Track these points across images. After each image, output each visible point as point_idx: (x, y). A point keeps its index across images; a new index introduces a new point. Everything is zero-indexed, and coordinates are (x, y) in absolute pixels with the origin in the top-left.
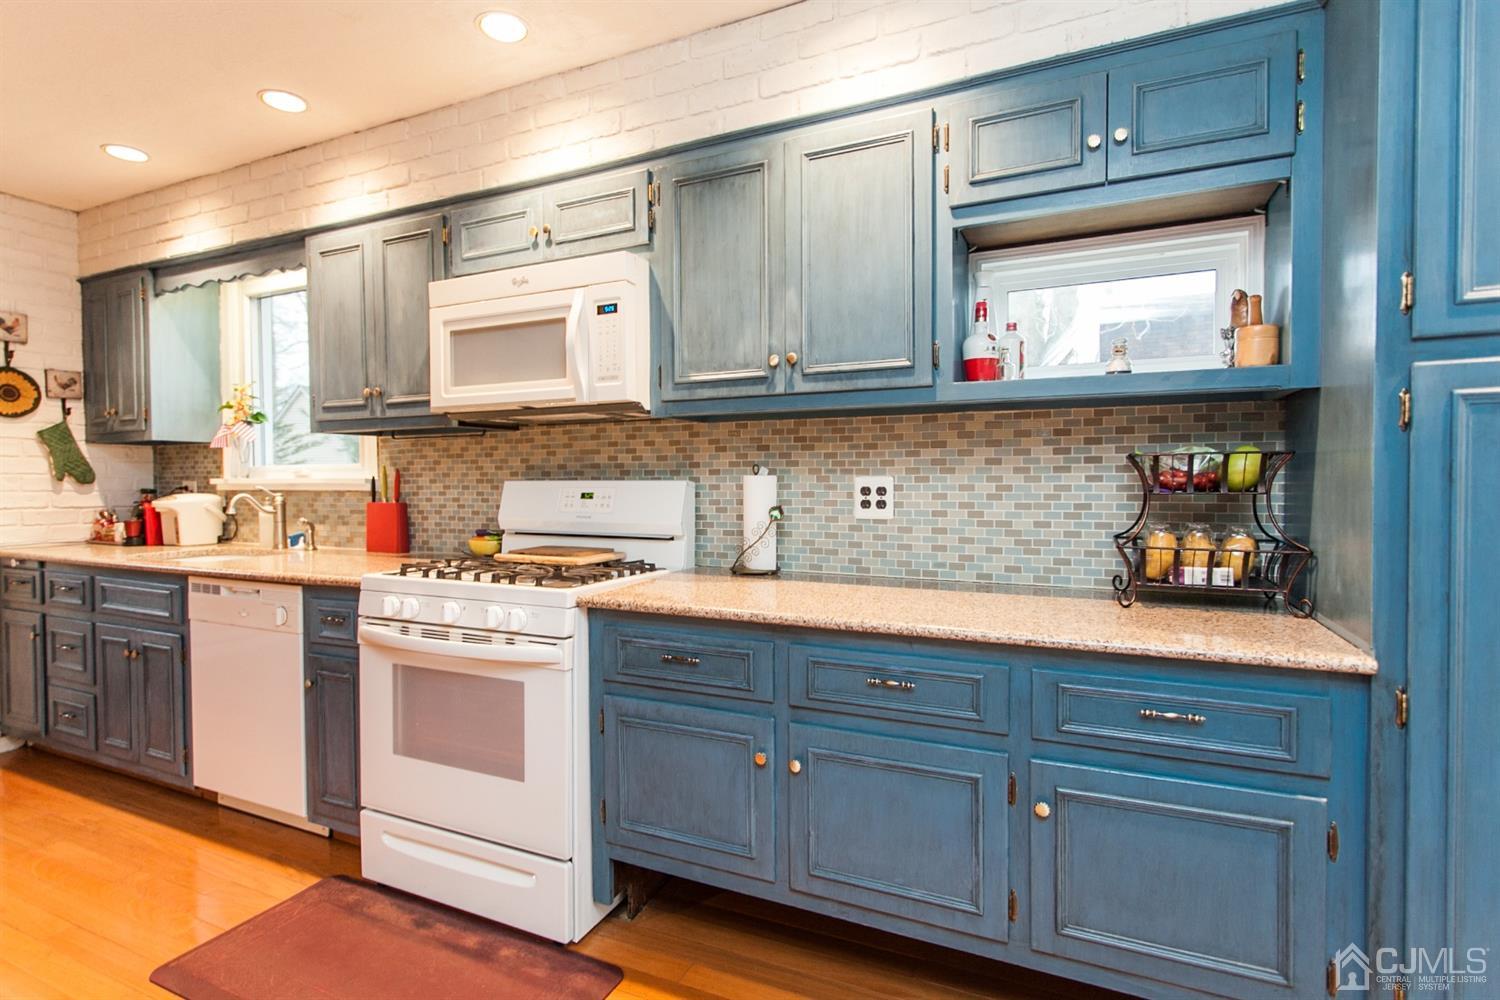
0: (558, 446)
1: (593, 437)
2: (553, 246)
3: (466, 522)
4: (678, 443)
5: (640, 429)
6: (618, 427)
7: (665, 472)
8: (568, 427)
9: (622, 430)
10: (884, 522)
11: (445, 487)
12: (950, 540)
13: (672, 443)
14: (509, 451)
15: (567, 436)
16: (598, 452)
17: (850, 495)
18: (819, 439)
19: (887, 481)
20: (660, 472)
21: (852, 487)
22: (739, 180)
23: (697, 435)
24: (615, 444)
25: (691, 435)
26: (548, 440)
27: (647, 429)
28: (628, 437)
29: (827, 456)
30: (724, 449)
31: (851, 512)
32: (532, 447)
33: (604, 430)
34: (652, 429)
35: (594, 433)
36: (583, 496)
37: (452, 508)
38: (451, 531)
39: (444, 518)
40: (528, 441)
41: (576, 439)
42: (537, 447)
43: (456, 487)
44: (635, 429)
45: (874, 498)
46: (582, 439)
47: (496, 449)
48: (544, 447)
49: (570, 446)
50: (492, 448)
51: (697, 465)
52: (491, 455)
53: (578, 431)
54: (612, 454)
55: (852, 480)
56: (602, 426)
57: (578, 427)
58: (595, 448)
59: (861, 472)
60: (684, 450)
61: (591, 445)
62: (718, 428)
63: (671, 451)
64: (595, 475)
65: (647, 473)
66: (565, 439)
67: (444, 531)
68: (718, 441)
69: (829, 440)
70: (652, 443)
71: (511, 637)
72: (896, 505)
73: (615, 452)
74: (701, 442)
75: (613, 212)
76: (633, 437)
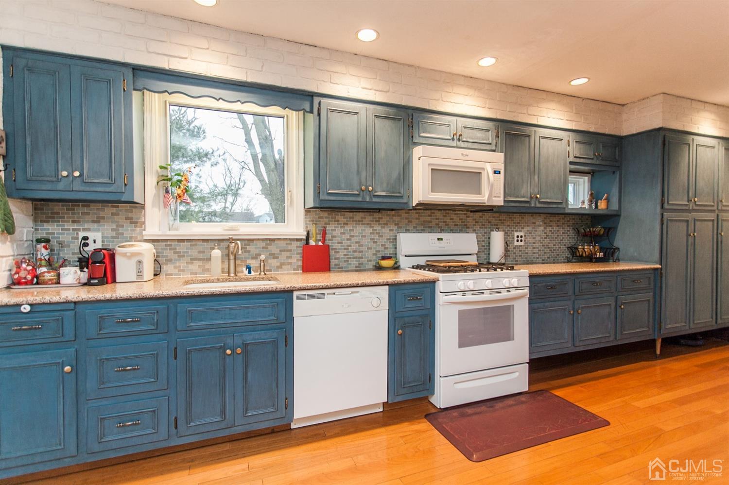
0: (414, 219)
1: (429, 216)
2: (461, 142)
3: (364, 253)
4: (462, 219)
5: (448, 213)
6: (440, 212)
7: (457, 230)
8: (418, 211)
9: (441, 214)
10: (521, 246)
11: (351, 236)
12: (536, 251)
13: (460, 219)
14: (388, 219)
15: (417, 215)
16: (431, 222)
17: (513, 238)
18: (505, 220)
19: (522, 234)
20: (455, 230)
21: (514, 235)
22: (523, 138)
23: (469, 217)
24: (438, 219)
25: (467, 217)
26: (408, 216)
27: (451, 214)
28: (444, 216)
29: (508, 226)
30: (477, 222)
31: (514, 243)
32: (401, 219)
33: (434, 213)
34: (453, 214)
35: (430, 214)
36: (438, 239)
37: (354, 247)
38: (354, 258)
39: (350, 252)
40: (398, 216)
41: (421, 216)
42: (403, 219)
43: (359, 236)
44: (446, 213)
45: (520, 239)
46: (424, 216)
47: (382, 218)
48: (406, 219)
49: (419, 219)
50: (379, 218)
51: (468, 228)
52: (379, 221)
53: (422, 213)
54: (437, 223)
55: (514, 233)
56: (433, 211)
57: (422, 211)
58: (430, 220)
59: (517, 231)
60: (464, 222)
61: (428, 219)
62: (475, 214)
63: (460, 222)
64: (430, 231)
65: (451, 230)
66: (417, 216)
67: (350, 258)
68: (475, 219)
69: (508, 221)
70: (452, 219)
71: (508, 289)
72: (525, 241)
73: (438, 222)
74: (470, 220)
75: (484, 135)
76: (446, 216)
